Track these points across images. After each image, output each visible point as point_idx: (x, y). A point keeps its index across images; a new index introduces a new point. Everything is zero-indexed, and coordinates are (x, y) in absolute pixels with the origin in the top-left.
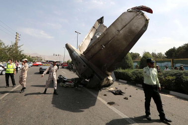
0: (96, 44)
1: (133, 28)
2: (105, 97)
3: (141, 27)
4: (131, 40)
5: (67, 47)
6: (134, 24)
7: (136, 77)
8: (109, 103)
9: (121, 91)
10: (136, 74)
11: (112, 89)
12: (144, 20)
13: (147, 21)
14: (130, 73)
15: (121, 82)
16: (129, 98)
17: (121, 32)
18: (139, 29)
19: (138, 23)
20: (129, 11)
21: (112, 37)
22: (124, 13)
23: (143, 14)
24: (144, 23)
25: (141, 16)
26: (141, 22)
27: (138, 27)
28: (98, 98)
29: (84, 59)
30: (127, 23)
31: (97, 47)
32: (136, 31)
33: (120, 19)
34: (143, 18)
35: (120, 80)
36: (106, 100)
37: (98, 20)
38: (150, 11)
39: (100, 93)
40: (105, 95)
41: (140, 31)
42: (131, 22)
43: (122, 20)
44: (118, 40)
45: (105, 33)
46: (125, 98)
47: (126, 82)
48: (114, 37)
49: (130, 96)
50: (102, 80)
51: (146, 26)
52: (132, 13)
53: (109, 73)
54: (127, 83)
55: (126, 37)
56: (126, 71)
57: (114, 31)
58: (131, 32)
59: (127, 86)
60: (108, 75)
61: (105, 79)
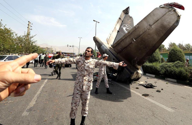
0: (126, 38)
1: (165, 23)
2: (137, 90)
3: (173, 23)
4: (162, 35)
5: (95, 40)
6: (167, 20)
7: (165, 72)
8: (143, 95)
9: (152, 85)
10: (165, 68)
11: (142, 83)
12: (176, 17)
13: (179, 17)
14: (158, 66)
15: (149, 76)
16: (161, 91)
17: (153, 26)
18: (171, 25)
19: (170, 19)
20: (161, 7)
21: (143, 31)
22: (156, 9)
23: (175, 11)
24: (176, 19)
25: (173, 13)
26: (173, 18)
27: (170, 23)
28: (131, 91)
29: (113, 52)
30: (159, 18)
31: (128, 41)
32: (168, 26)
33: (152, 14)
34: (175, 15)
35: (147, 74)
36: (139, 93)
37: (124, 11)
38: (182, 8)
39: (131, 86)
40: (137, 88)
41: (172, 26)
42: (163, 18)
43: (154, 15)
44: (149, 34)
45: (136, 27)
46: (158, 91)
47: (154, 76)
48: (145, 32)
49: (162, 89)
50: (132, 73)
51: (177, 22)
52: (164, 9)
53: (139, 67)
54: (156, 77)
55: (157, 32)
56: (154, 64)
57: (146, 25)
58: (163, 27)
59: (156, 80)
60: (138, 69)
61: (135, 73)
